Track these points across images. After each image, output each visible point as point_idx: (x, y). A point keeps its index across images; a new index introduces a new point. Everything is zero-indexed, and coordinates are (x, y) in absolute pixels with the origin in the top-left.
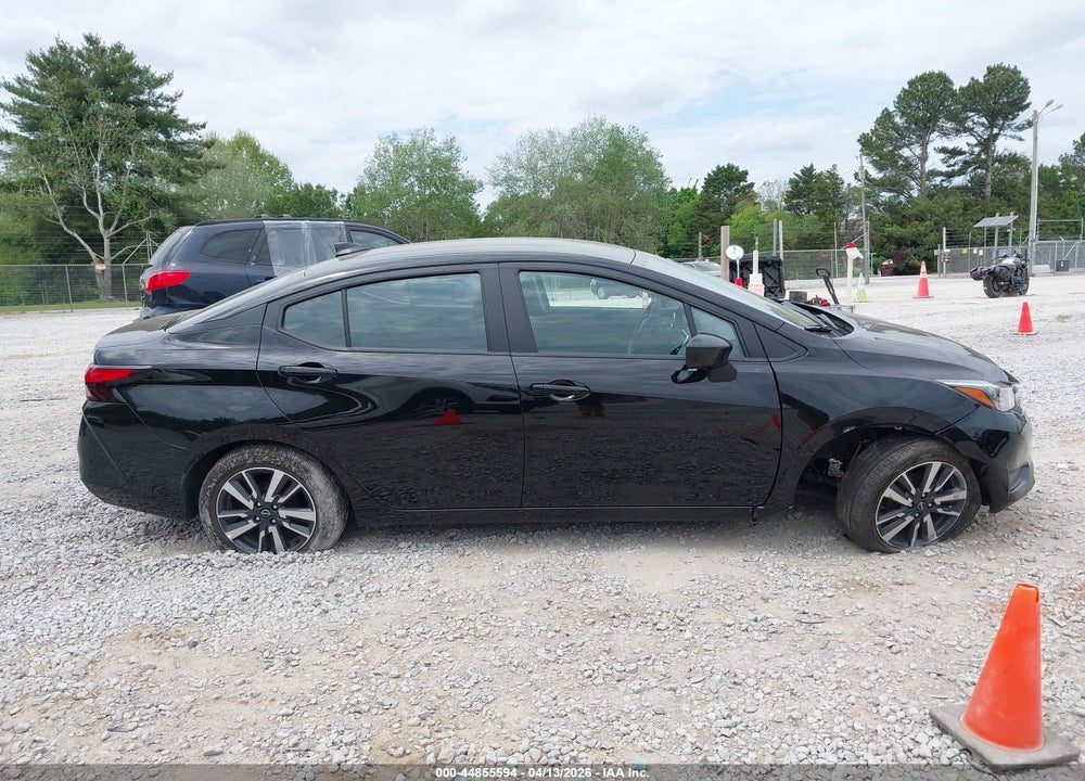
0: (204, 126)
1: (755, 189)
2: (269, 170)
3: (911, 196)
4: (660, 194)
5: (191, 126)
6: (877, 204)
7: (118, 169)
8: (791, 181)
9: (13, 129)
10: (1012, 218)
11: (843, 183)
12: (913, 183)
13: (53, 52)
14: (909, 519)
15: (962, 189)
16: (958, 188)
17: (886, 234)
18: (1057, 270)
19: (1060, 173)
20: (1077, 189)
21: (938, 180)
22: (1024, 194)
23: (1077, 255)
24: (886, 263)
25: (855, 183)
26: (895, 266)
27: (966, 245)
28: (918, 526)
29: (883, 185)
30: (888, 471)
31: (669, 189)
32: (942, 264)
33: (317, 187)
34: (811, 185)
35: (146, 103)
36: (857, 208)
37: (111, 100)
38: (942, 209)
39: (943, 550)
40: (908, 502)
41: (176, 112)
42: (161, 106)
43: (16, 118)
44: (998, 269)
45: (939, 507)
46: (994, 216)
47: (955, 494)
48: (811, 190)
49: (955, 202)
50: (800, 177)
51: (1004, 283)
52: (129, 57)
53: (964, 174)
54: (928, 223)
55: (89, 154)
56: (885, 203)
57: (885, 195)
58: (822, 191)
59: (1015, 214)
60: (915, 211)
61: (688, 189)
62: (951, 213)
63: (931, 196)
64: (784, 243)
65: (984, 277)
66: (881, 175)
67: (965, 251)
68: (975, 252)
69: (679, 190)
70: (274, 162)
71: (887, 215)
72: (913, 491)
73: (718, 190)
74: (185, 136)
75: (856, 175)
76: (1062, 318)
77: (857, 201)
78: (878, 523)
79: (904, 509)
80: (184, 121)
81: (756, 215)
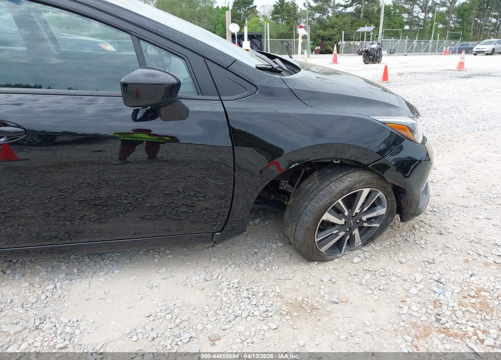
1: (257, 9)
3: (328, 16)
4: (211, 9)
6: (313, 19)
8: (274, 6)
10: (372, 28)
11: (298, 8)
12: (329, 9)
14: (342, 234)
15: (351, 14)
16: (349, 13)
17: (317, 34)
18: (390, 53)
19: (392, 8)
20: (399, 16)
21: (340, 9)
22: (376, 18)
23: (398, 46)
24: (317, 48)
25: (304, 8)
26: (321, 50)
27: (352, 40)
28: (348, 238)
29: (316, 9)
30: (327, 200)
31: (215, 7)
32: (341, 49)
34: (283, 8)
36: (304, 21)
38: (342, 23)
39: (367, 254)
40: (342, 222)
44: (369, 50)
45: (365, 222)
46: (365, 26)
47: (378, 211)
48: (283, 10)
49: (348, 20)
50: (278, 4)
51: (372, 57)
53: (352, 6)
54: (336, 29)
56: (317, 19)
57: (317, 15)
58: (289, 11)
59: (374, 26)
60: (330, 23)
61: (225, 7)
62: (346, 25)
63: (337, 16)
64: (270, 35)
65: (363, 54)
66: (316, 5)
67: (352, 43)
68: (356, 44)
69: (220, 7)
71: (318, 25)
72: (346, 213)
73: (239, 8)
75: (304, 4)
76: (400, 74)
77: (304, 17)
78: (316, 240)
79: (337, 227)
81: (257, 22)
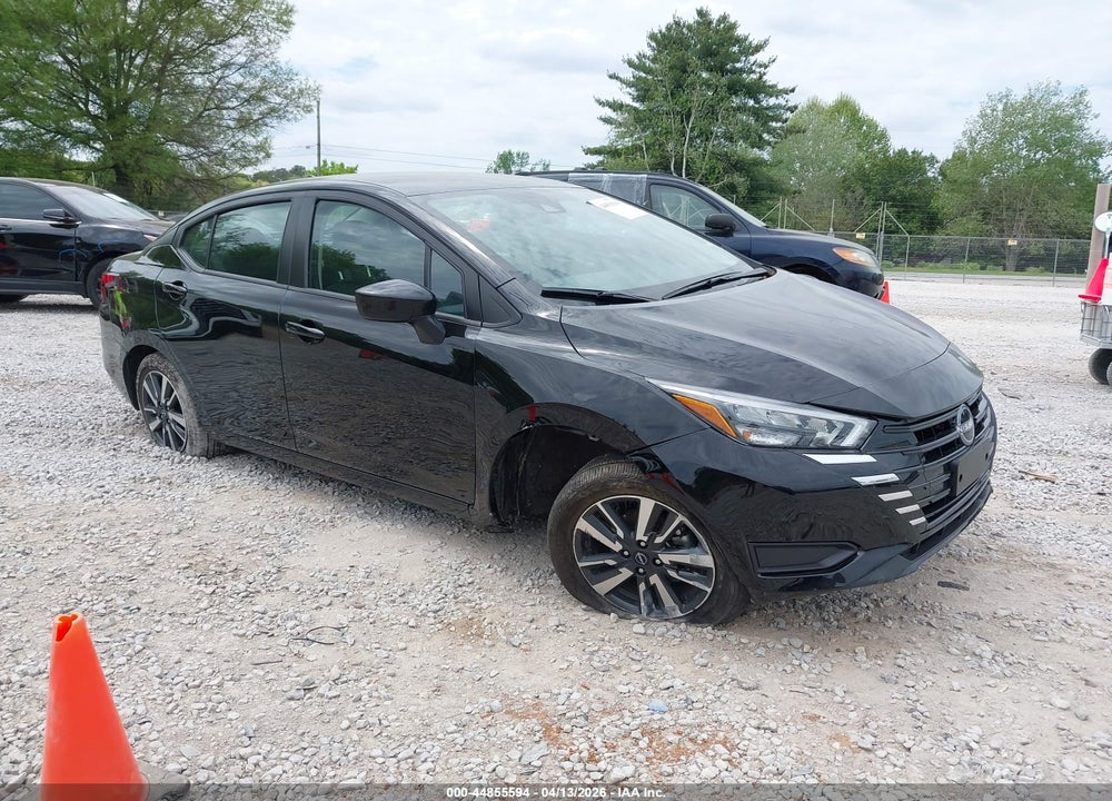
0: (793, 91)
2: (866, 135)
5: (781, 91)
7: (706, 135)
9: (628, 100)
13: (669, 28)
14: (625, 572)
28: (642, 587)
33: (913, 152)
35: (741, 71)
37: (709, 69)
40: (617, 547)
41: (765, 78)
42: (754, 72)
43: (632, 90)
45: (669, 567)
47: (692, 556)
52: (733, 27)
55: (682, 121)
70: (872, 125)
72: (620, 533)
74: (772, 101)
79: (615, 555)
80: (773, 86)
